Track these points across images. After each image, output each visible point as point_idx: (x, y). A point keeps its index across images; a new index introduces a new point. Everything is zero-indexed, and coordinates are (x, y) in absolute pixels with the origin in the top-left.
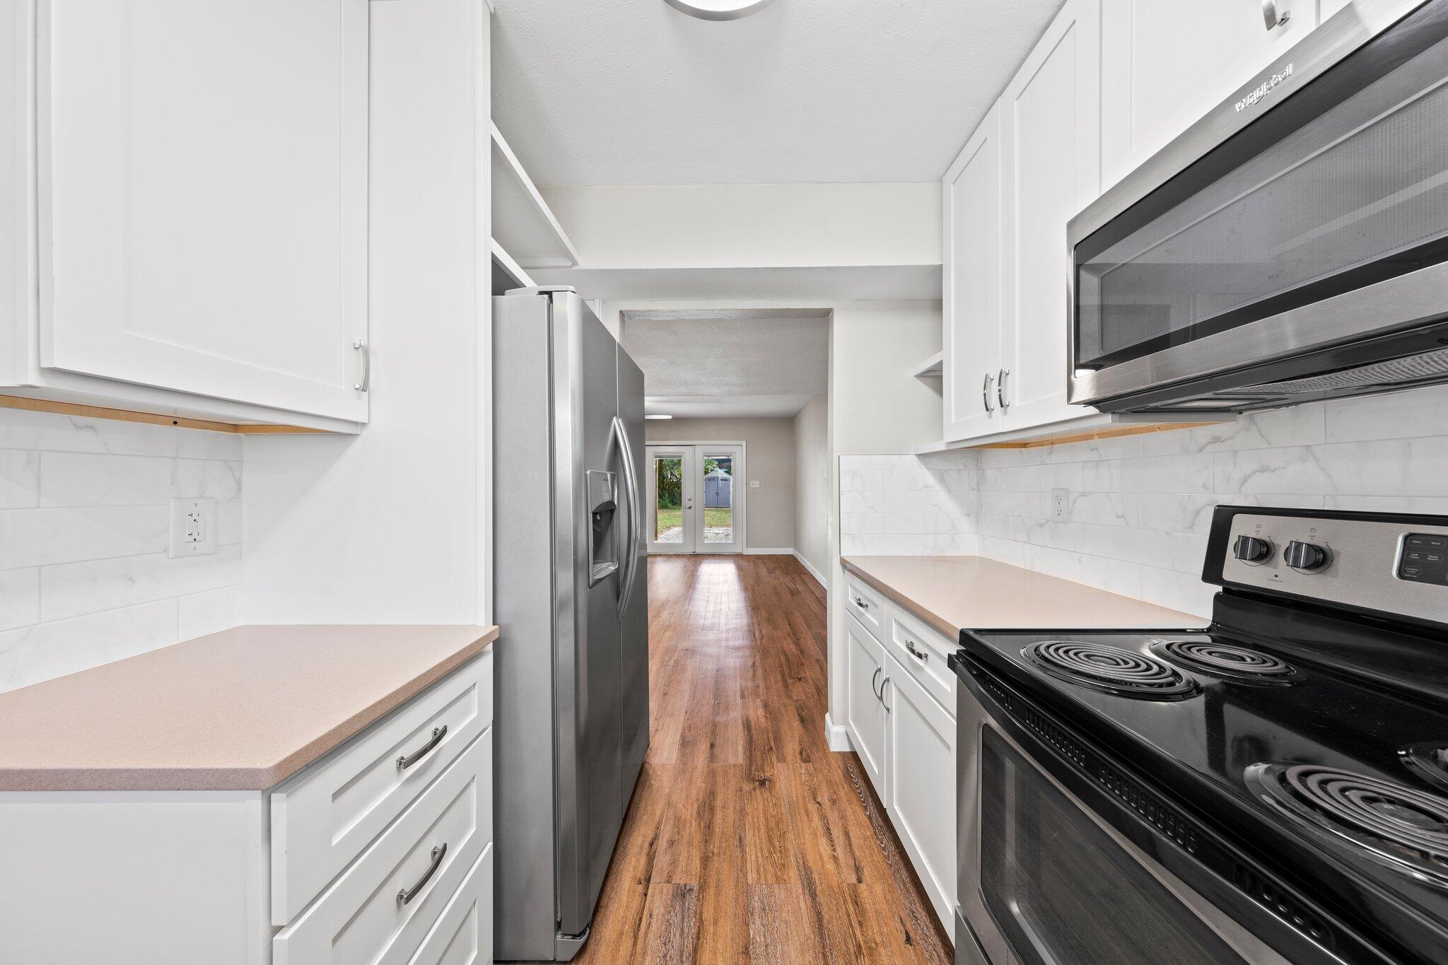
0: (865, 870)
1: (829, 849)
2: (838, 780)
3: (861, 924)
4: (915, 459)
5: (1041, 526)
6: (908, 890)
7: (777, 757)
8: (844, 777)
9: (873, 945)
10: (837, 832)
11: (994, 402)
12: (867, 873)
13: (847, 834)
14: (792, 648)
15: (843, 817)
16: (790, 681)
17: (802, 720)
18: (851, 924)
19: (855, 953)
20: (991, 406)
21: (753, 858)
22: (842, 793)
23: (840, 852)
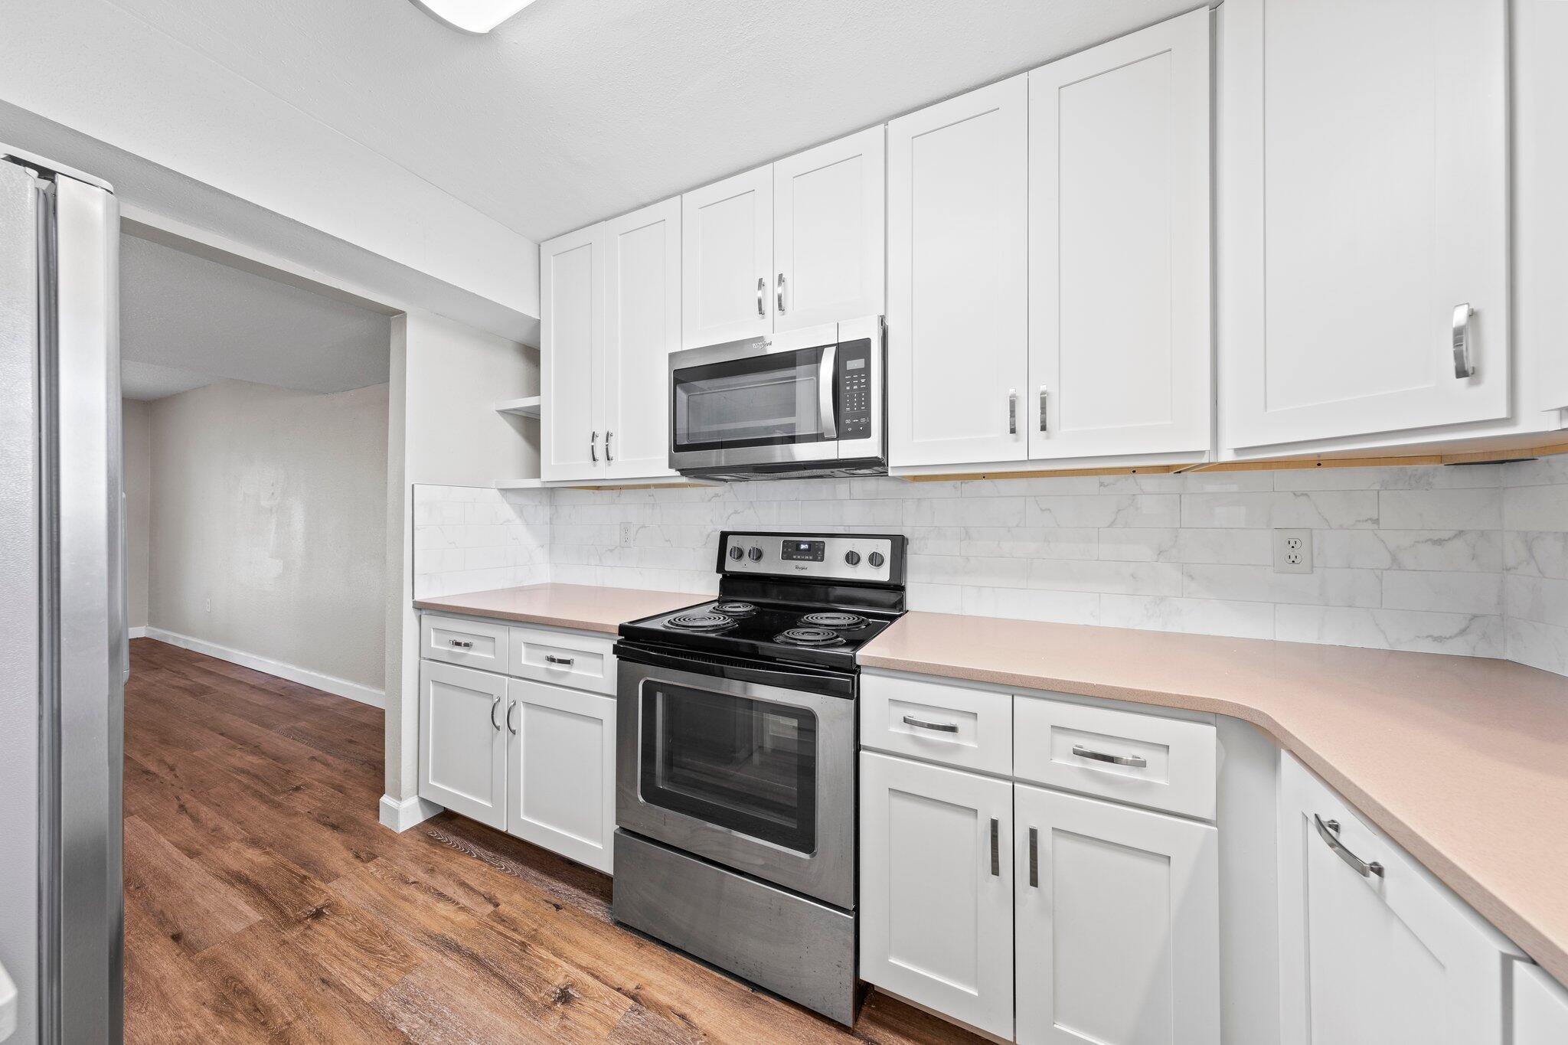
0: (498, 895)
1: (451, 907)
2: (424, 852)
3: (515, 930)
4: (497, 493)
5: (611, 551)
6: (541, 881)
7: (323, 880)
8: (432, 845)
9: (533, 933)
10: (451, 890)
11: (600, 454)
12: (500, 896)
13: (463, 884)
14: (252, 760)
15: (451, 875)
16: (279, 798)
17: (335, 827)
18: (507, 937)
19: (521, 950)
20: (597, 456)
21: (358, 980)
22: (436, 858)
23: (464, 901)
